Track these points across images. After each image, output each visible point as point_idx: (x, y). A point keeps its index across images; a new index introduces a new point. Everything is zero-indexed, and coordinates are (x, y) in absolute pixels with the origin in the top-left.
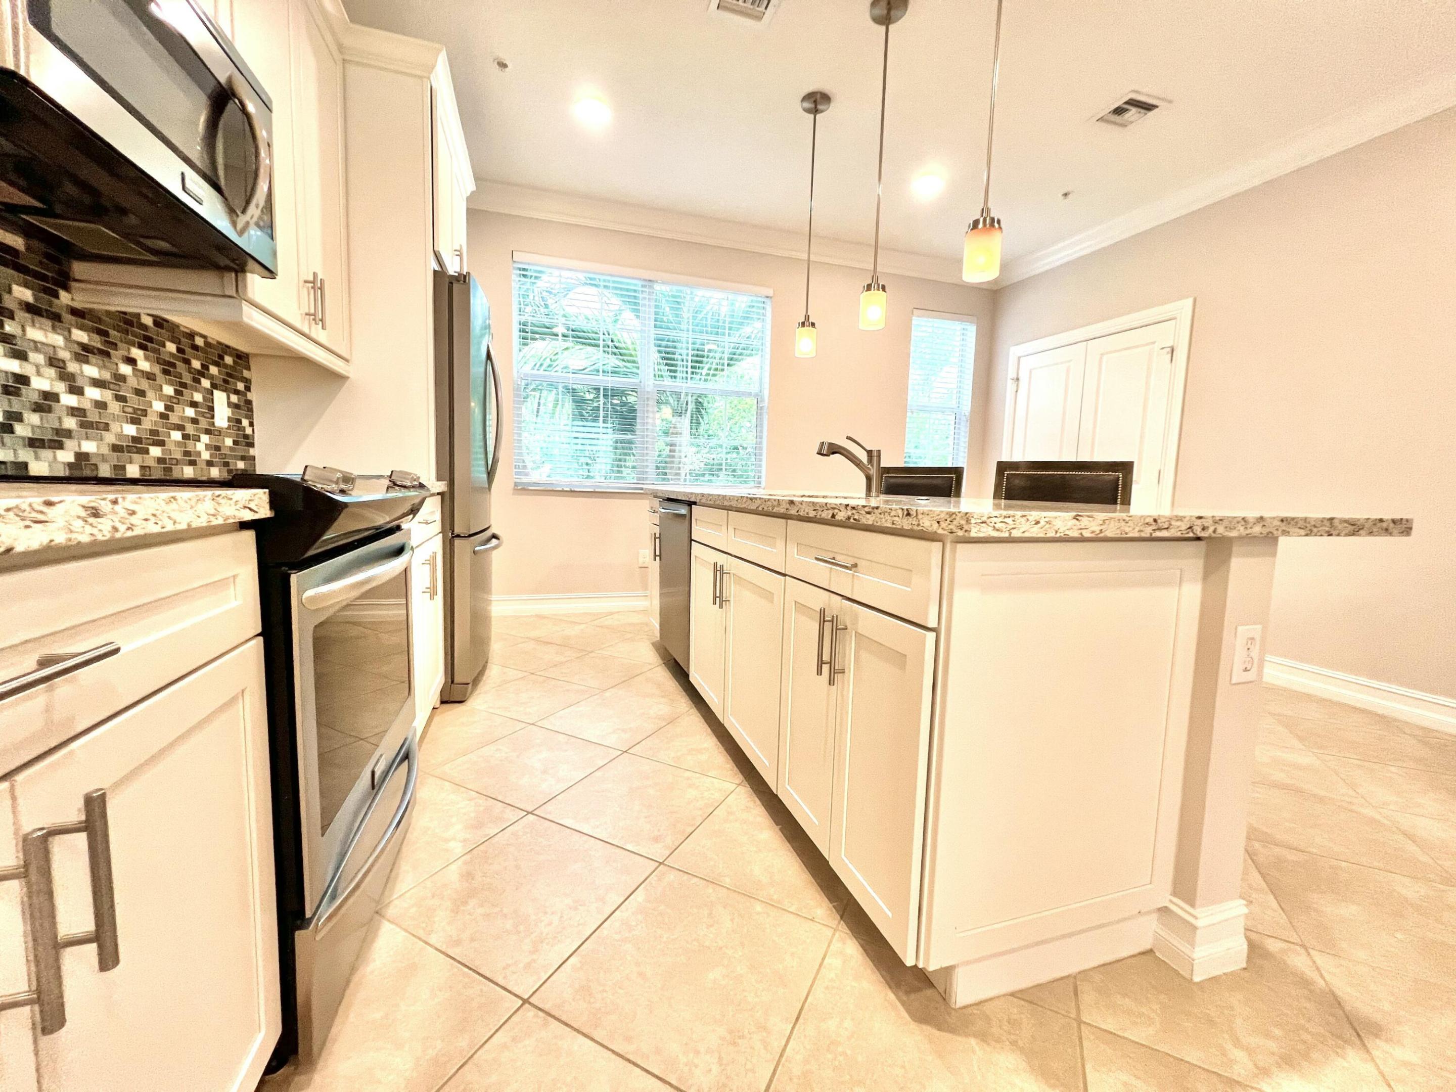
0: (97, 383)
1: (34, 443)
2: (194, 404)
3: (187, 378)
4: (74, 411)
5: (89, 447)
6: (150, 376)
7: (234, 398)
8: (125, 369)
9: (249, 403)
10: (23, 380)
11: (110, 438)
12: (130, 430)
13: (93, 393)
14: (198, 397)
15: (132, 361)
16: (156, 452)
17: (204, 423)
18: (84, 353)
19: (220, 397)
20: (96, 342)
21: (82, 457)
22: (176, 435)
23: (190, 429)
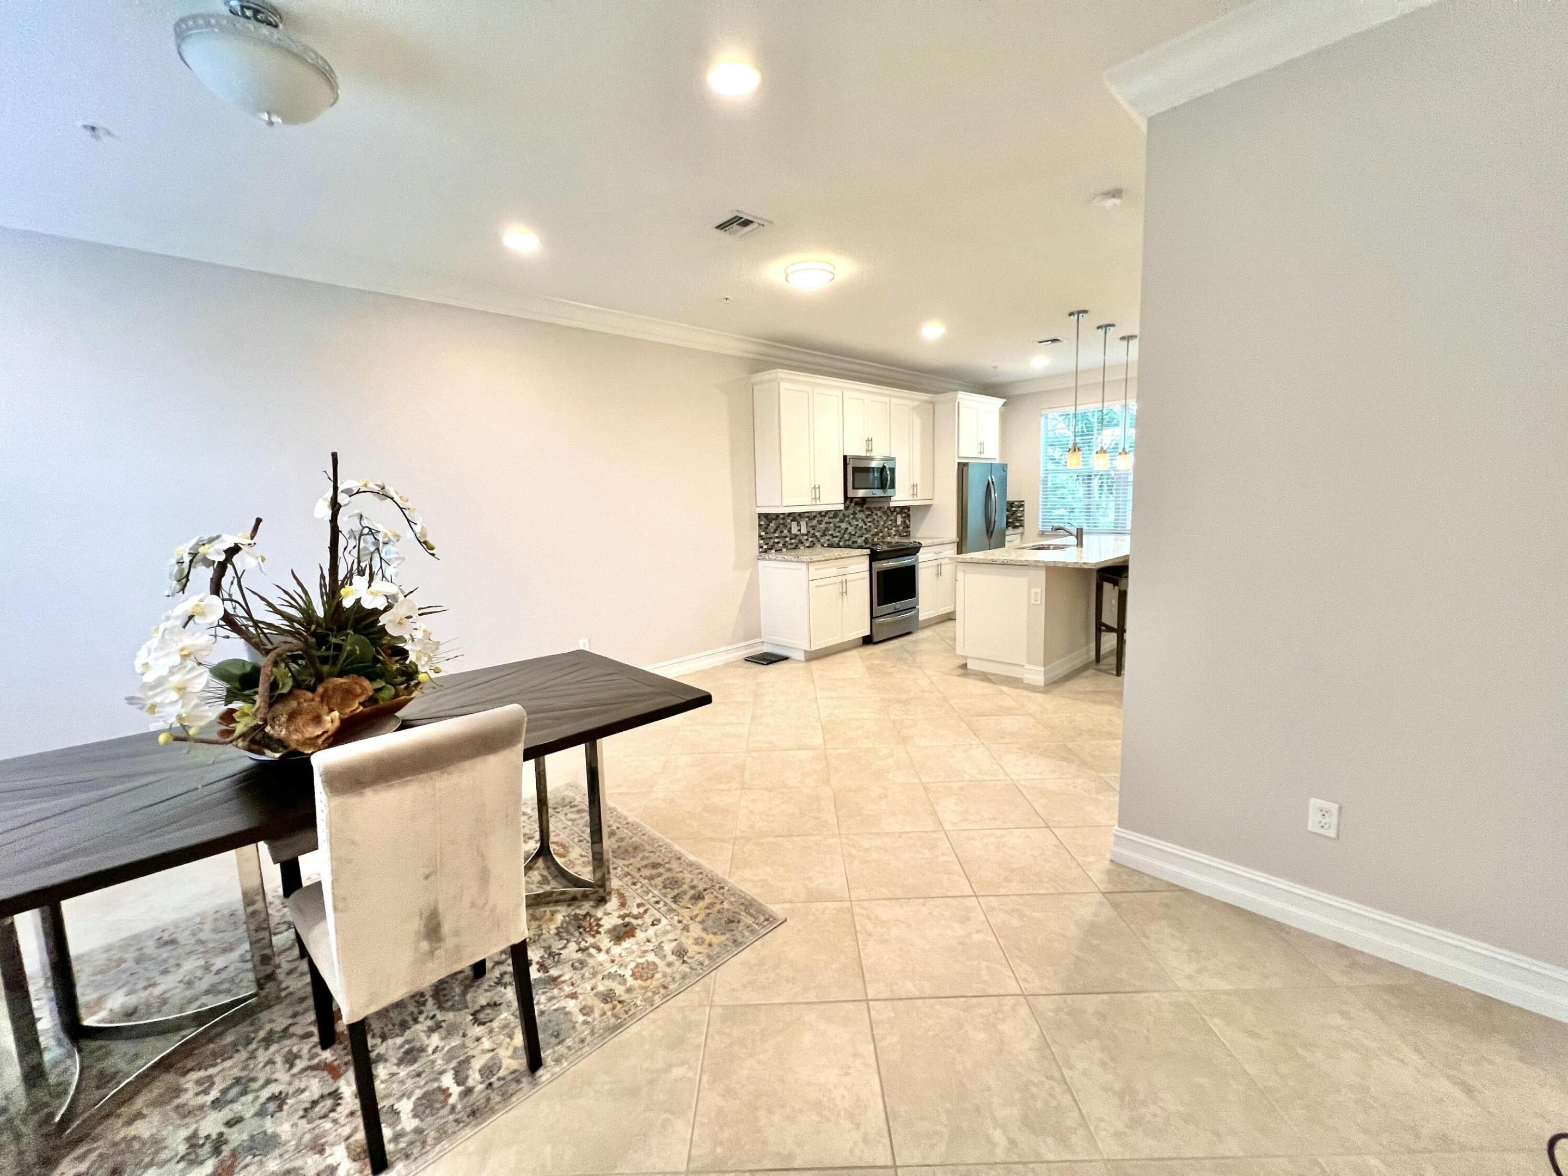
0: (870, 522)
1: (859, 537)
2: (891, 520)
3: (890, 514)
4: (866, 529)
5: (867, 536)
6: (881, 517)
7: (904, 515)
8: (875, 517)
9: (909, 515)
10: (857, 525)
11: (872, 533)
12: (876, 530)
13: (869, 524)
14: (892, 518)
15: (877, 514)
16: (881, 534)
17: (894, 525)
18: (868, 516)
19: (899, 517)
20: (870, 513)
21: (866, 538)
22: (886, 529)
23: (890, 527)
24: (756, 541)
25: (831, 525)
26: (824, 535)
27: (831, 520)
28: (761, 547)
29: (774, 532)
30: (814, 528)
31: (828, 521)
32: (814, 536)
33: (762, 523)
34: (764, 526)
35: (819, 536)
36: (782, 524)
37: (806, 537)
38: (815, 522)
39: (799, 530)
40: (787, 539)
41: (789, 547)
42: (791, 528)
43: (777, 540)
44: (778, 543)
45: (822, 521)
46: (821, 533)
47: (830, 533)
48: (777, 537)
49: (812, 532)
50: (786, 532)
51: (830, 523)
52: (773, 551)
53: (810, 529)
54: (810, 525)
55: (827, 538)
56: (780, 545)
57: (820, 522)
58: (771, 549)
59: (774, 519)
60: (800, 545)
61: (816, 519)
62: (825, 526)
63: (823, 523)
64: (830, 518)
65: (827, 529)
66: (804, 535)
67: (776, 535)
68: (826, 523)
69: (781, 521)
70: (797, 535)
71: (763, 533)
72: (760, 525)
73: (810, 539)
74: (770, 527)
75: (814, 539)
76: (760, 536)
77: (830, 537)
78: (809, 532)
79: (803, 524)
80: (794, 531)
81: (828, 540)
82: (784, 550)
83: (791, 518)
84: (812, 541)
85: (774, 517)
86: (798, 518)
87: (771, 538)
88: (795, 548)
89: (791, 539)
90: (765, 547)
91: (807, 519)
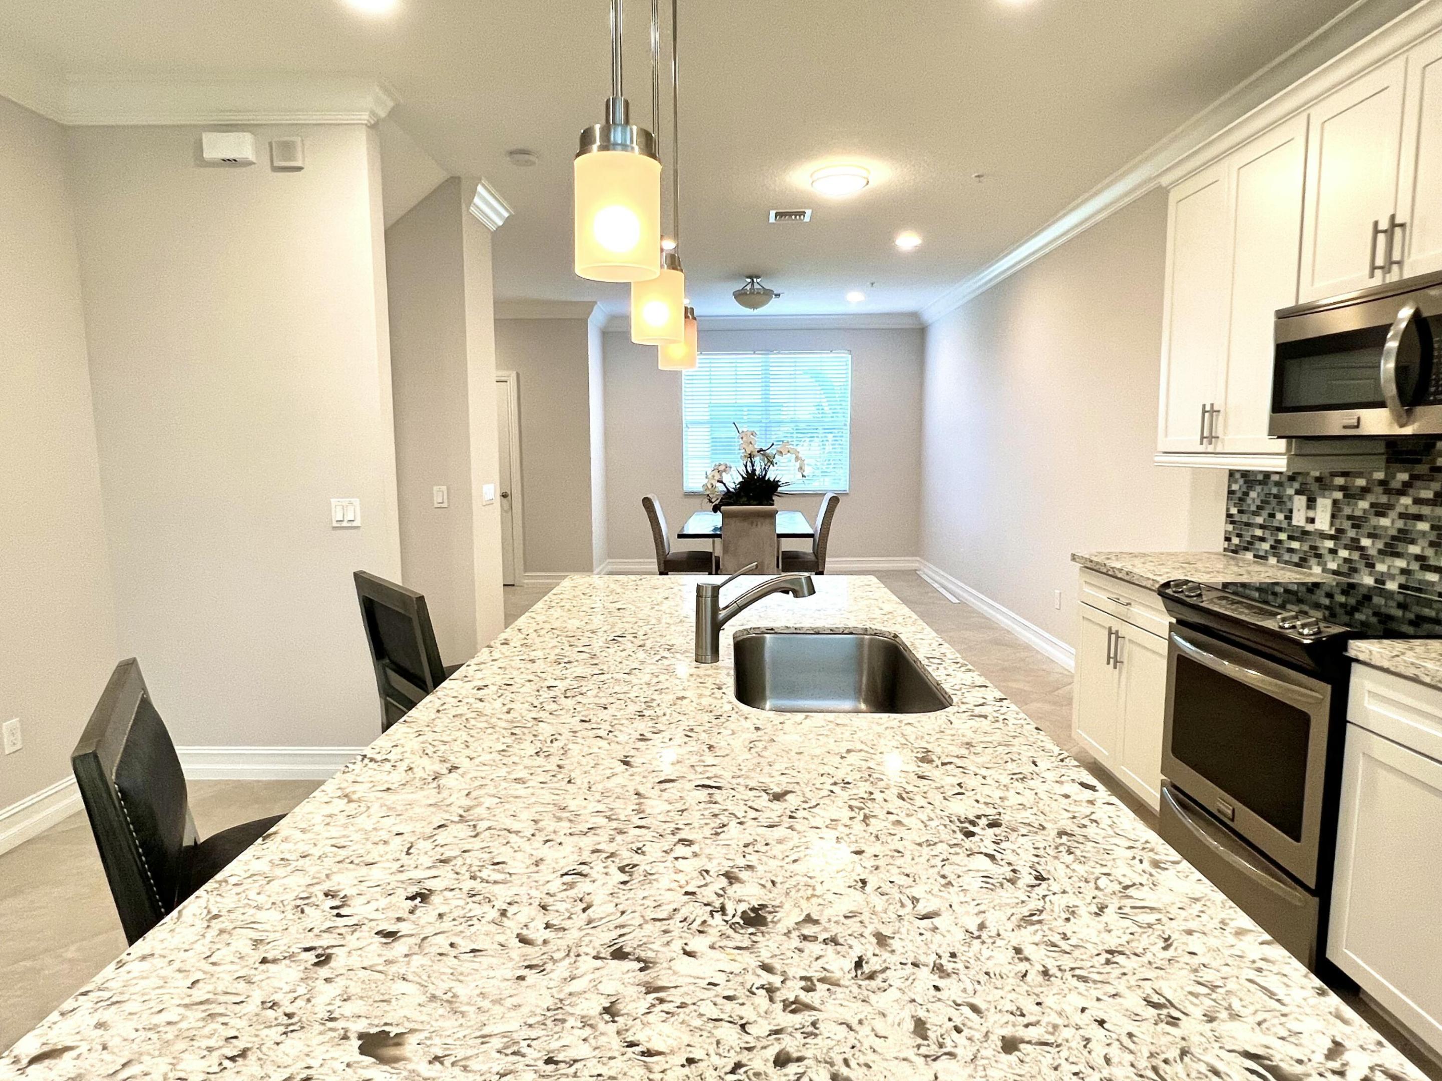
24: (1221, 526)
25: (1423, 526)
26: (1391, 551)
27: (1426, 510)
28: (1228, 539)
29: (1255, 514)
30: (1357, 522)
31: (1414, 510)
32: (1354, 545)
33: (1235, 487)
34: (1239, 495)
35: (1373, 552)
36: (1275, 496)
37: (1330, 544)
38: (1364, 505)
39: (1312, 521)
40: (1283, 536)
41: (1286, 557)
42: (1291, 511)
43: (1259, 532)
44: (1262, 539)
45: (1390, 507)
46: (1380, 545)
47: (1414, 549)
48: (1262, 527)
49: (1352, 533)
50: (1280, 516)
51: (1419, 518)
52: (1249, 556)
53: (1347, 525)
54: (1347, 511)
55: (1401, 563)
56: (1266, 546)
57: (1380, 510)
58: (1246, 549)
59: (1260, 483)
60: (1313, 561)
61: (1371, 498)
62: (1400, 524)
63: (1393, 514)
64: (1417, 501)
65: (1404, 536)
66: (1323, 536)
67: (1259, 520)
68: (1401, 516)
69: (1275, 491)
70: (1305, 533)
71: (1234, 511)
72: (1231, 492)
73: (1344, 553)
74: (1249, 501)
75: (1356, 556)
76: (1229, 516)
77: (1415, 566)
78: (1340, 531)
79: (1324, 506)
80: (1299, 519)
81: (1404, 571)
82: (1273, 560)
83: (1296, 485)
84: (1346, 560)
85: (1260, 477)
86: (1315, 487)
87: (1248, 525)
88: (1297, 565)
89: (1290, 538)
90: (1235, 540)
91: (1339, 495)
